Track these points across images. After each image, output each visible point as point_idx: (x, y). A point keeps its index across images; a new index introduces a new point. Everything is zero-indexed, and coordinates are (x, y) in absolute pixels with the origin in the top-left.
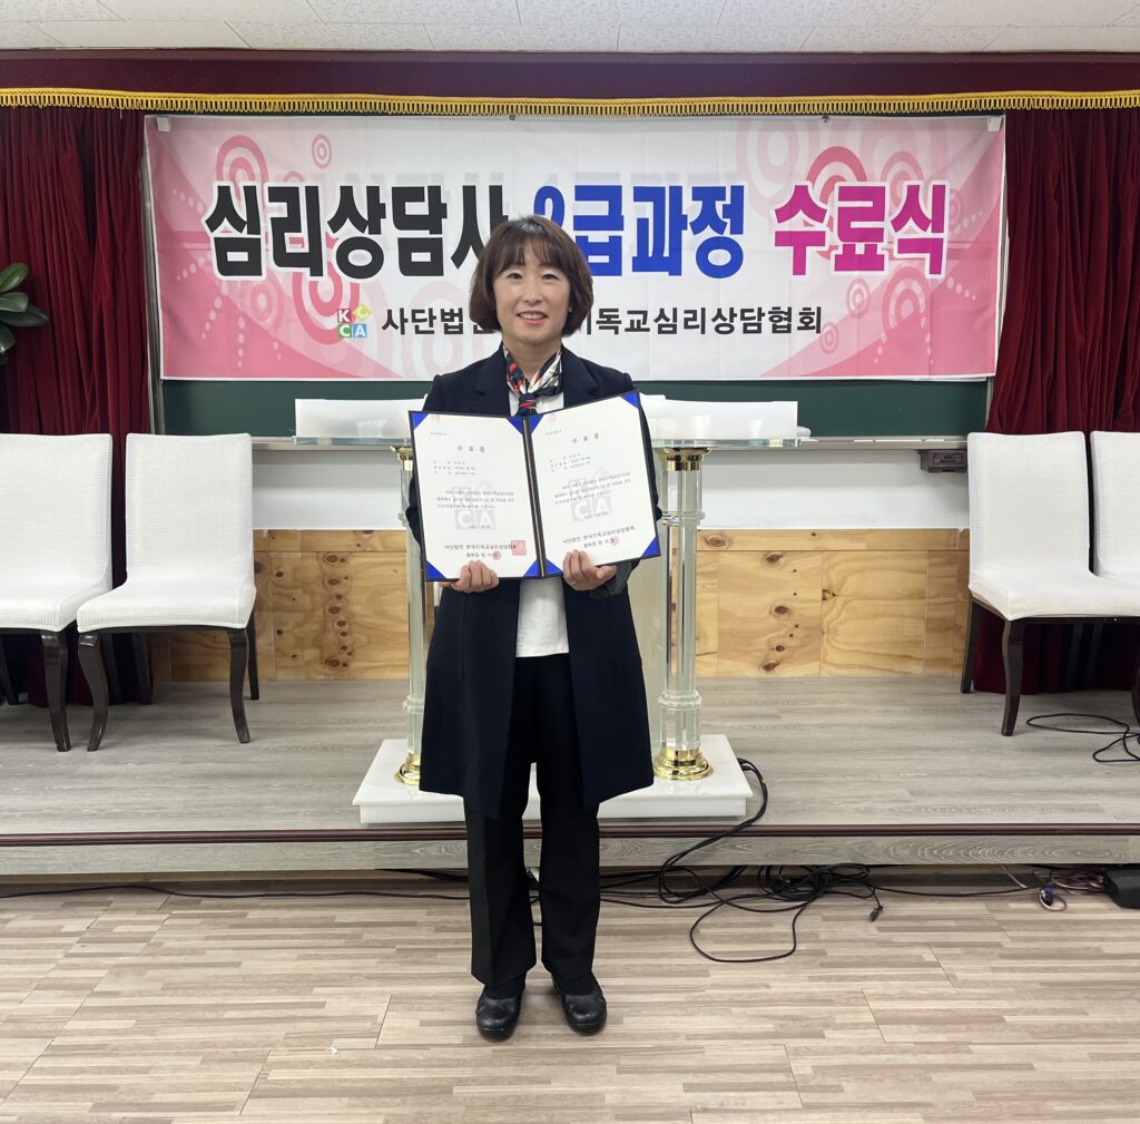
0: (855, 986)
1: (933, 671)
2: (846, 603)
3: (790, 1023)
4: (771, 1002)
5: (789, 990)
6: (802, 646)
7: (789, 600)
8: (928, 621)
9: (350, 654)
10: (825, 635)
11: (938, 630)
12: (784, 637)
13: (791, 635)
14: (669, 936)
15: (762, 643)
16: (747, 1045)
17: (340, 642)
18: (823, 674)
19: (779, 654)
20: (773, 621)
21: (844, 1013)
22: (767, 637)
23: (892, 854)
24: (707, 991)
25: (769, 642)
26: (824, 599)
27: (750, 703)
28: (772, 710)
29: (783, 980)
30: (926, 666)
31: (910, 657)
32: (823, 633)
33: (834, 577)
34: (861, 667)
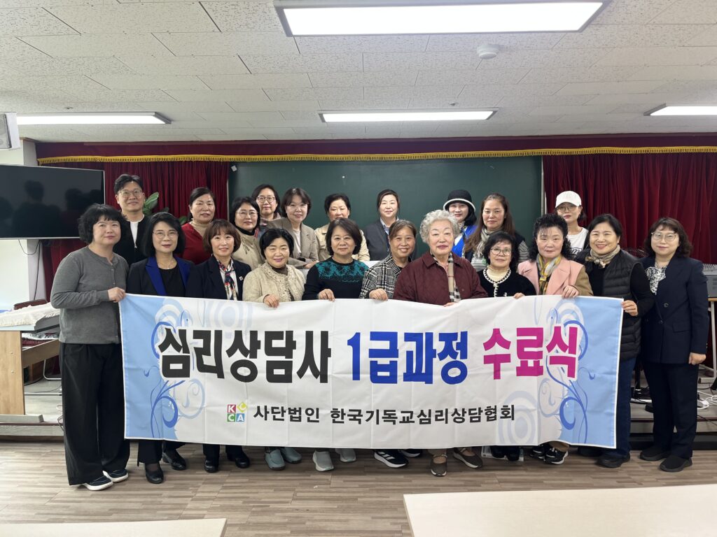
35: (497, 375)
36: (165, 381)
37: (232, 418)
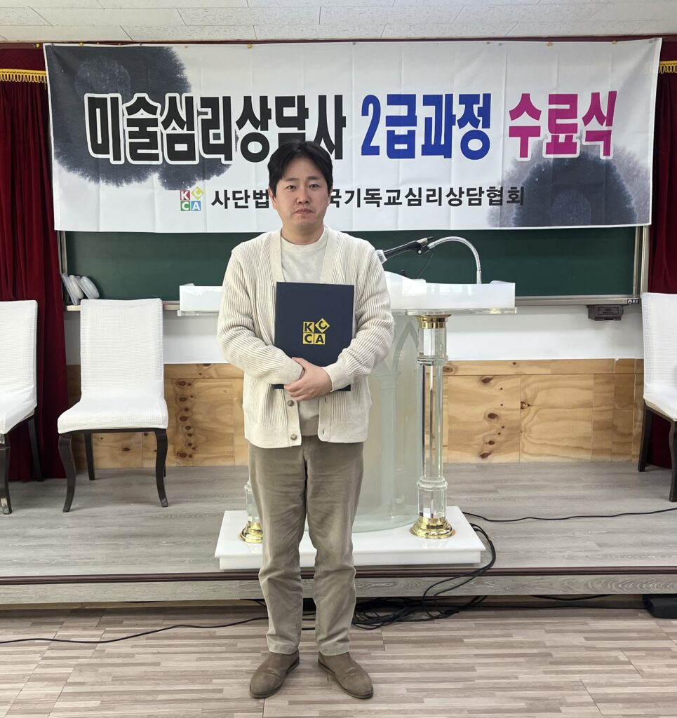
0: (577, 677)
1: (600, 458)
2: (537, 411)
3: (536, 702)
4: (522, 687)
5: (531, 680)
6: (506, 441)
7: (498, 409)
8: (595, 422)
9: (194, 449)
10: (523, 434)
11: (601, 429)
12: (494, 435)
13: (499, 434)
14: (443, 644)
15: (479, 439)
17: (187, 440)
18: (522, 460)
19: (491, 447)
20: (486, 424)
21: (573, 695)
22: (482, 435)
23: (590, 587)
24: (476, 681)
25: (484, 437)
26: (522, 408)
27: (474, 482)
28: (491, 487)
29: (526, 674)
30: (593, 454)
31: (582, 448)
32: (521, 432)
33: (529, 393)
34: (549, 455)
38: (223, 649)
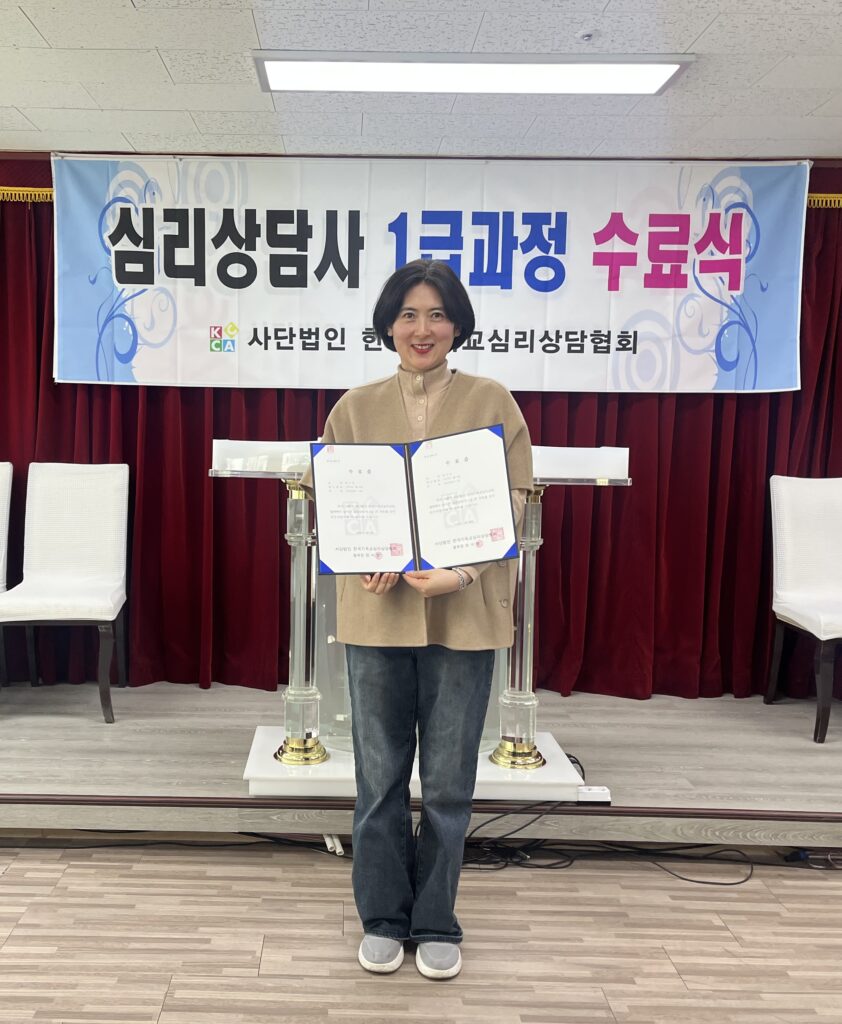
16: (569, 987)
35: (613, 284)
36: (120, 290)
37: (217, 345)
38: (214, 892)
